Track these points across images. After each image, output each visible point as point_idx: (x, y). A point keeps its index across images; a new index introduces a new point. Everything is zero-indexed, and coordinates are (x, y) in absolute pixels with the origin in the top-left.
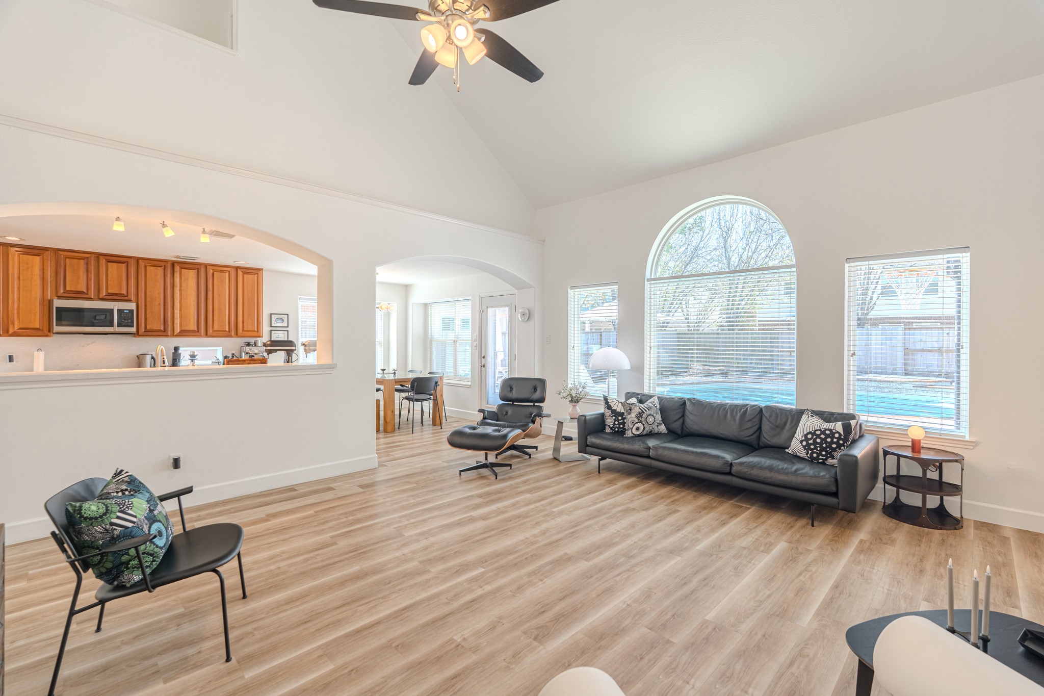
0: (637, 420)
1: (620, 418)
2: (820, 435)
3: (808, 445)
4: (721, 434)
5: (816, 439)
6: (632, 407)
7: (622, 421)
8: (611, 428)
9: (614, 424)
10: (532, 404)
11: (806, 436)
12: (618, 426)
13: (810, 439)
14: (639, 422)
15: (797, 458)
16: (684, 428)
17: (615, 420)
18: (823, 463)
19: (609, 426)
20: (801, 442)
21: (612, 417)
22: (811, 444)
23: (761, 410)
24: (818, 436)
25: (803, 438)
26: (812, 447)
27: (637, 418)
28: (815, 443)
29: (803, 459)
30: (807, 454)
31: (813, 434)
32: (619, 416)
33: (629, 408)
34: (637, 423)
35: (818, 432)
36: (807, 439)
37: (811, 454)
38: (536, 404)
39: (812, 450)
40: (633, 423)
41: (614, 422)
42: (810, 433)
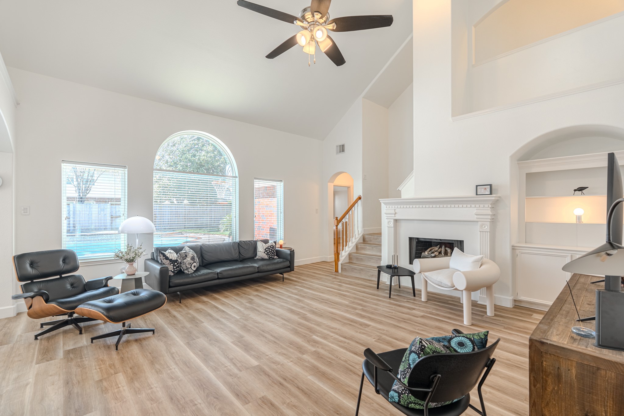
0: (192, 262)
1: (176, 264)
2: (270, 248)
3: (268, 253)
4: (226, 259)
5: (269, 250)
6: (186, 254)
7: (177, 265)
8: (173, 272)
9: (174, 269)
10: (58, 277)
11: (265, 249)
12: (176, 269)
13: (268, 251)
14: (194, 262)
15: (263, 259)
16: (204, 261)
17: (174, 266)
18: (274, 258)
19: (171, 271)
20: (265, 252)
21: (170, 264)
22: (269, 252)
23: (238, 243)
24: (270, 249)
25: (265, 251)
26: (269, 253)
27: (192, 260)
28: (270, 252)
29: (266, 259)
30: (268, 257)
31: (268, 248)
32: (175, 263)
33: (185, 255)
34: (193, 263)
35: (269, 247)
36: (266, 251)
37: (270, 256)
38: (63, 276)
39: (269, 254)
40: (190, 264)
41: (174, 267)
42: (266, 248)
